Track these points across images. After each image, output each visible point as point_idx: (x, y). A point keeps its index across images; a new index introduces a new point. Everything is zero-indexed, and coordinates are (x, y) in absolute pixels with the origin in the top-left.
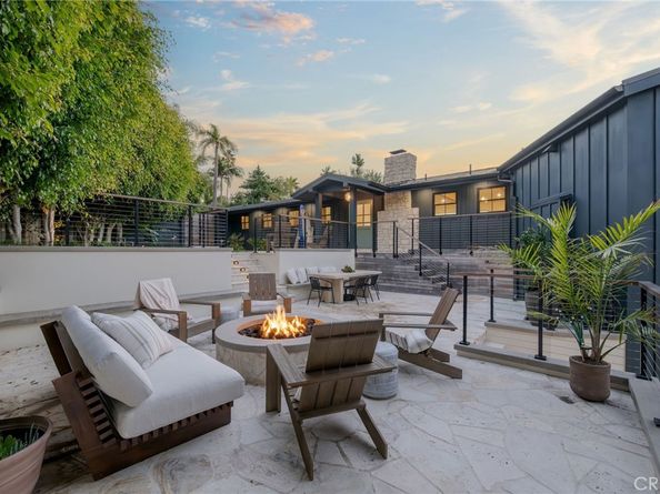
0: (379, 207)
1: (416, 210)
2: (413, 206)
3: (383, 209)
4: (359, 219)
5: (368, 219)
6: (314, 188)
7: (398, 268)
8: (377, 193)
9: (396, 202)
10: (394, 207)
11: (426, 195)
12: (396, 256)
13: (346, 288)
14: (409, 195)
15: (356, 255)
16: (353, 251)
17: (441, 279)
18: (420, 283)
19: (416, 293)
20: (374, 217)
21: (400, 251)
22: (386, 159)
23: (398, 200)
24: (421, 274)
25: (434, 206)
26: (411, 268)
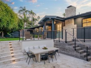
0: (63, 25)
1: (76, 26)
2: (75, 24)
3: (65, 26)
4: (58, 29)
5: (61, 29)
6: (43, 21)
7: (67, 47)
8: (63, 21)
9: (69, 23)
10: (68, 25)
11: (79, 20)
12: (66, 42)
13: (41, 56)
14: (73, 20)
15: (54, 41)
16: (53, 39)
17: (84, 52)
18: (75, 53)
19: (74, 57)
20: (62, 29)
21: (68, 40)
22: (66, 10)
23: (69, 22)
24: (75, 50)
25: (82, 24)
26: (71, 47)
